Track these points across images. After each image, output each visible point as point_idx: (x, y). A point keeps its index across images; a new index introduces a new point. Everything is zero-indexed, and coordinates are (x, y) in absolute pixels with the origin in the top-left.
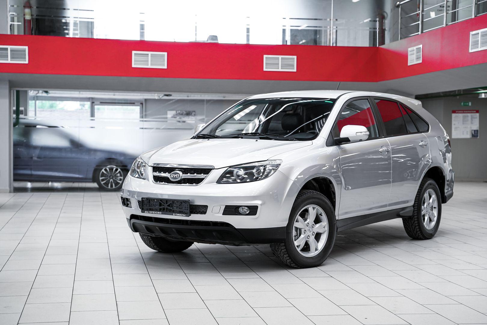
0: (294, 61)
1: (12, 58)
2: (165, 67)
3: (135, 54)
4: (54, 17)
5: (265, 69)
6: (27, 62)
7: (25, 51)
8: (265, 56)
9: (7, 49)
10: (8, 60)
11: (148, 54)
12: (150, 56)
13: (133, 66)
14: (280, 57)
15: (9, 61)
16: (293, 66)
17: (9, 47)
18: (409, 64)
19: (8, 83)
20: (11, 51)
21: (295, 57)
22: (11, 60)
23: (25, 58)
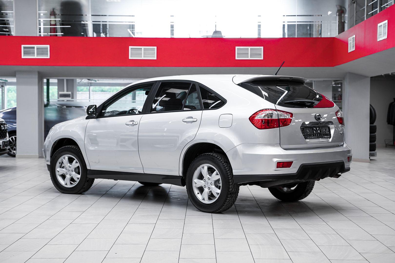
0: (261, 51)
1: (38, 54)
2: (155, 58)
3: (131, 48)
4: (75, 21)
5: (237, 58)
6: (49, 57)
7: (47, 49)
8: (237, 47)
9: (34, 48)
10: (34, 56)
11: (142, 49)
12: (143, 49)
13: (130, 58)
14: (249, 48)
15: (36, 57)
16: (261, 55)
17: (35, 46)
18: (349, 51)
19: (37, 73)
20: (37, 49)
21: (262, 48)
22: (37, 56)
23: (47, 54)
